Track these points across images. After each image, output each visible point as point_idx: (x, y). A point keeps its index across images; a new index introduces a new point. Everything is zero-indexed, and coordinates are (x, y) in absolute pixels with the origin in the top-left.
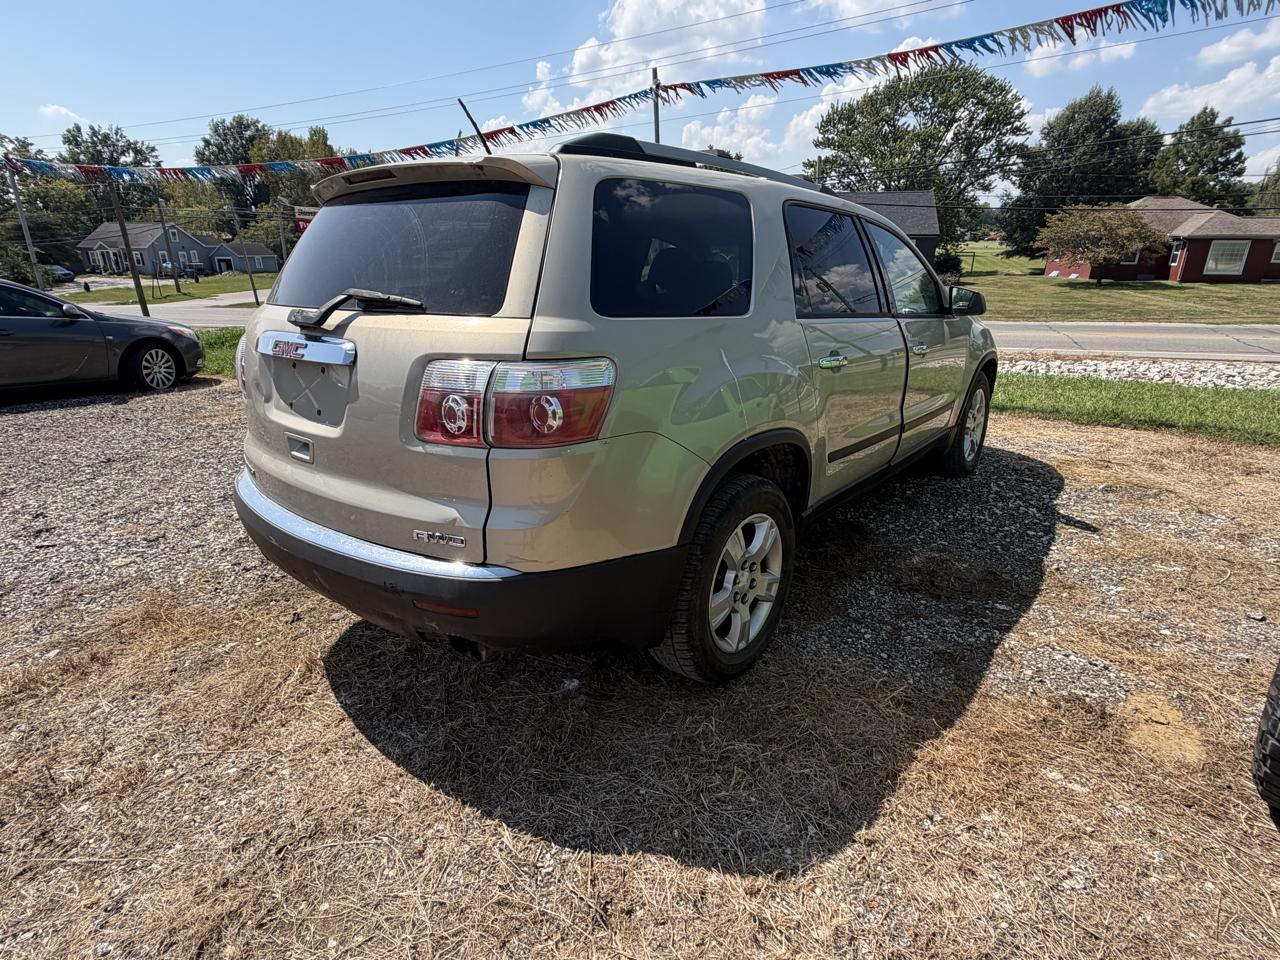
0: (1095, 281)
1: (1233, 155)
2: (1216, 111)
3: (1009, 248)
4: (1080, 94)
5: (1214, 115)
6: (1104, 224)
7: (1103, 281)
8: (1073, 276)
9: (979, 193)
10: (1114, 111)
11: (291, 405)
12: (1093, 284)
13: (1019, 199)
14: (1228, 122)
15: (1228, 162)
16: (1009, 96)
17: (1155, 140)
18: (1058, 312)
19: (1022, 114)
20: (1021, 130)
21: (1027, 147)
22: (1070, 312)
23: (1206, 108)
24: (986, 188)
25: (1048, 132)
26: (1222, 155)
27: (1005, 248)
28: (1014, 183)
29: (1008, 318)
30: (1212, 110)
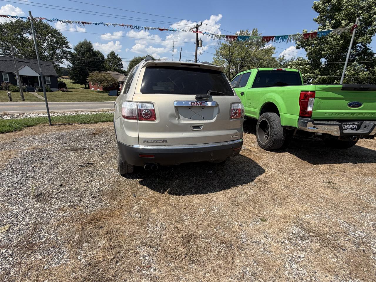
0: (105, 91)
1: (120, 63)
2: (115, 52)
3: (73, 81)
4: (82, 41)
5: (114, 53)
6: (104, 77)
7: (107, 91)
8: (98, 90)
9: (60, 64)
10: (92, 47)
11: (190, 118)
12: (104, 92)
13: (72, 67)
14: (118, 55)
15: (119, 64)
16: (62, 36)
17: (102, 57)
18: (103, 99)
19: (67, 43)
20: (68, 47)
21: (72, 52)
22: (106, 99)
23: (112, 51)
24: (62, 63)
25: (76, 49)
26: (118, 63)
27: (72, 81)
28: (70, 62)
29: (92, 101)
30: (114, 52)
